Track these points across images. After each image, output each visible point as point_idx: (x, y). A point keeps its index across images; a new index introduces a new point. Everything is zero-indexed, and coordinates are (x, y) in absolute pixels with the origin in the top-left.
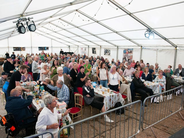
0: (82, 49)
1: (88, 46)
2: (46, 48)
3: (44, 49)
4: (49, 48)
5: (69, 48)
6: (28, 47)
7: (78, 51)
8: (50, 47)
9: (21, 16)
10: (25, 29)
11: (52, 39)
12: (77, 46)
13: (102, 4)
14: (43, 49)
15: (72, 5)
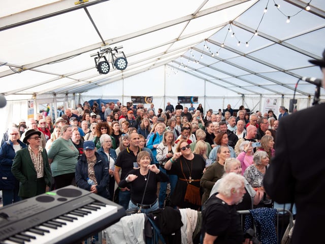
0: (268, 101)
1: (283, 95)
2: (192, 99)
3: (188, 100)
4: (199, 99)
5: (243, 99)
6: (157, 97)
7: (260, 105)
8: (201, 97)
9: (102, 46)
10: (109, 67)
11: (206, 80)
12: (259, 96)
13: (266, 8)
14: (186, 100)
15: (194, 18)
